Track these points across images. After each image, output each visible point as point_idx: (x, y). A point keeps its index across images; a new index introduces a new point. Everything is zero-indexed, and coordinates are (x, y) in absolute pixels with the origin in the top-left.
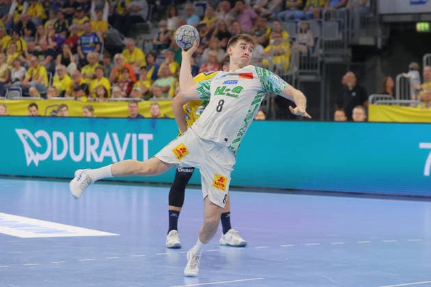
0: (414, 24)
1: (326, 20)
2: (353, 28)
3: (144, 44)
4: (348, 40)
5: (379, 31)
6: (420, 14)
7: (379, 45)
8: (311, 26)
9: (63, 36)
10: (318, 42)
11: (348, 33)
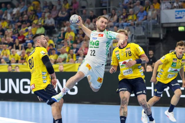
0: (177, 27)
1: (137, 26)
2: (149, 30)
3: (54, 38)
4: (147, 36)
5: (161, 31)
6: (180, 23)
7: (162, 38)
8: (130, 29)
9: (16, 36)
10: (134, 36)
11: (147, 32)
